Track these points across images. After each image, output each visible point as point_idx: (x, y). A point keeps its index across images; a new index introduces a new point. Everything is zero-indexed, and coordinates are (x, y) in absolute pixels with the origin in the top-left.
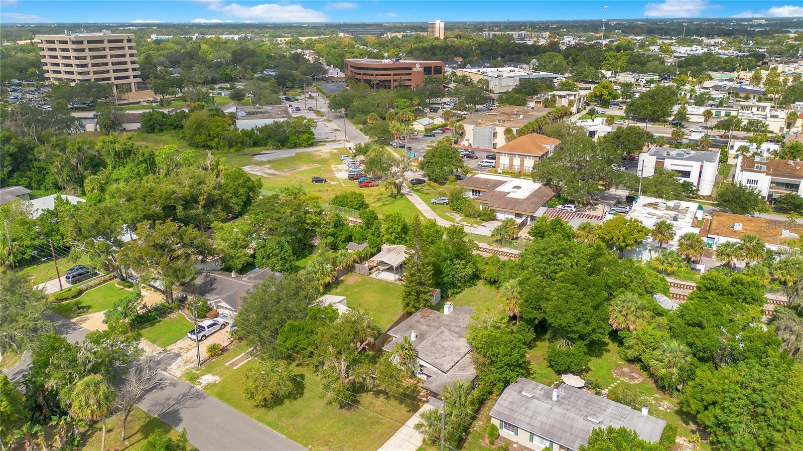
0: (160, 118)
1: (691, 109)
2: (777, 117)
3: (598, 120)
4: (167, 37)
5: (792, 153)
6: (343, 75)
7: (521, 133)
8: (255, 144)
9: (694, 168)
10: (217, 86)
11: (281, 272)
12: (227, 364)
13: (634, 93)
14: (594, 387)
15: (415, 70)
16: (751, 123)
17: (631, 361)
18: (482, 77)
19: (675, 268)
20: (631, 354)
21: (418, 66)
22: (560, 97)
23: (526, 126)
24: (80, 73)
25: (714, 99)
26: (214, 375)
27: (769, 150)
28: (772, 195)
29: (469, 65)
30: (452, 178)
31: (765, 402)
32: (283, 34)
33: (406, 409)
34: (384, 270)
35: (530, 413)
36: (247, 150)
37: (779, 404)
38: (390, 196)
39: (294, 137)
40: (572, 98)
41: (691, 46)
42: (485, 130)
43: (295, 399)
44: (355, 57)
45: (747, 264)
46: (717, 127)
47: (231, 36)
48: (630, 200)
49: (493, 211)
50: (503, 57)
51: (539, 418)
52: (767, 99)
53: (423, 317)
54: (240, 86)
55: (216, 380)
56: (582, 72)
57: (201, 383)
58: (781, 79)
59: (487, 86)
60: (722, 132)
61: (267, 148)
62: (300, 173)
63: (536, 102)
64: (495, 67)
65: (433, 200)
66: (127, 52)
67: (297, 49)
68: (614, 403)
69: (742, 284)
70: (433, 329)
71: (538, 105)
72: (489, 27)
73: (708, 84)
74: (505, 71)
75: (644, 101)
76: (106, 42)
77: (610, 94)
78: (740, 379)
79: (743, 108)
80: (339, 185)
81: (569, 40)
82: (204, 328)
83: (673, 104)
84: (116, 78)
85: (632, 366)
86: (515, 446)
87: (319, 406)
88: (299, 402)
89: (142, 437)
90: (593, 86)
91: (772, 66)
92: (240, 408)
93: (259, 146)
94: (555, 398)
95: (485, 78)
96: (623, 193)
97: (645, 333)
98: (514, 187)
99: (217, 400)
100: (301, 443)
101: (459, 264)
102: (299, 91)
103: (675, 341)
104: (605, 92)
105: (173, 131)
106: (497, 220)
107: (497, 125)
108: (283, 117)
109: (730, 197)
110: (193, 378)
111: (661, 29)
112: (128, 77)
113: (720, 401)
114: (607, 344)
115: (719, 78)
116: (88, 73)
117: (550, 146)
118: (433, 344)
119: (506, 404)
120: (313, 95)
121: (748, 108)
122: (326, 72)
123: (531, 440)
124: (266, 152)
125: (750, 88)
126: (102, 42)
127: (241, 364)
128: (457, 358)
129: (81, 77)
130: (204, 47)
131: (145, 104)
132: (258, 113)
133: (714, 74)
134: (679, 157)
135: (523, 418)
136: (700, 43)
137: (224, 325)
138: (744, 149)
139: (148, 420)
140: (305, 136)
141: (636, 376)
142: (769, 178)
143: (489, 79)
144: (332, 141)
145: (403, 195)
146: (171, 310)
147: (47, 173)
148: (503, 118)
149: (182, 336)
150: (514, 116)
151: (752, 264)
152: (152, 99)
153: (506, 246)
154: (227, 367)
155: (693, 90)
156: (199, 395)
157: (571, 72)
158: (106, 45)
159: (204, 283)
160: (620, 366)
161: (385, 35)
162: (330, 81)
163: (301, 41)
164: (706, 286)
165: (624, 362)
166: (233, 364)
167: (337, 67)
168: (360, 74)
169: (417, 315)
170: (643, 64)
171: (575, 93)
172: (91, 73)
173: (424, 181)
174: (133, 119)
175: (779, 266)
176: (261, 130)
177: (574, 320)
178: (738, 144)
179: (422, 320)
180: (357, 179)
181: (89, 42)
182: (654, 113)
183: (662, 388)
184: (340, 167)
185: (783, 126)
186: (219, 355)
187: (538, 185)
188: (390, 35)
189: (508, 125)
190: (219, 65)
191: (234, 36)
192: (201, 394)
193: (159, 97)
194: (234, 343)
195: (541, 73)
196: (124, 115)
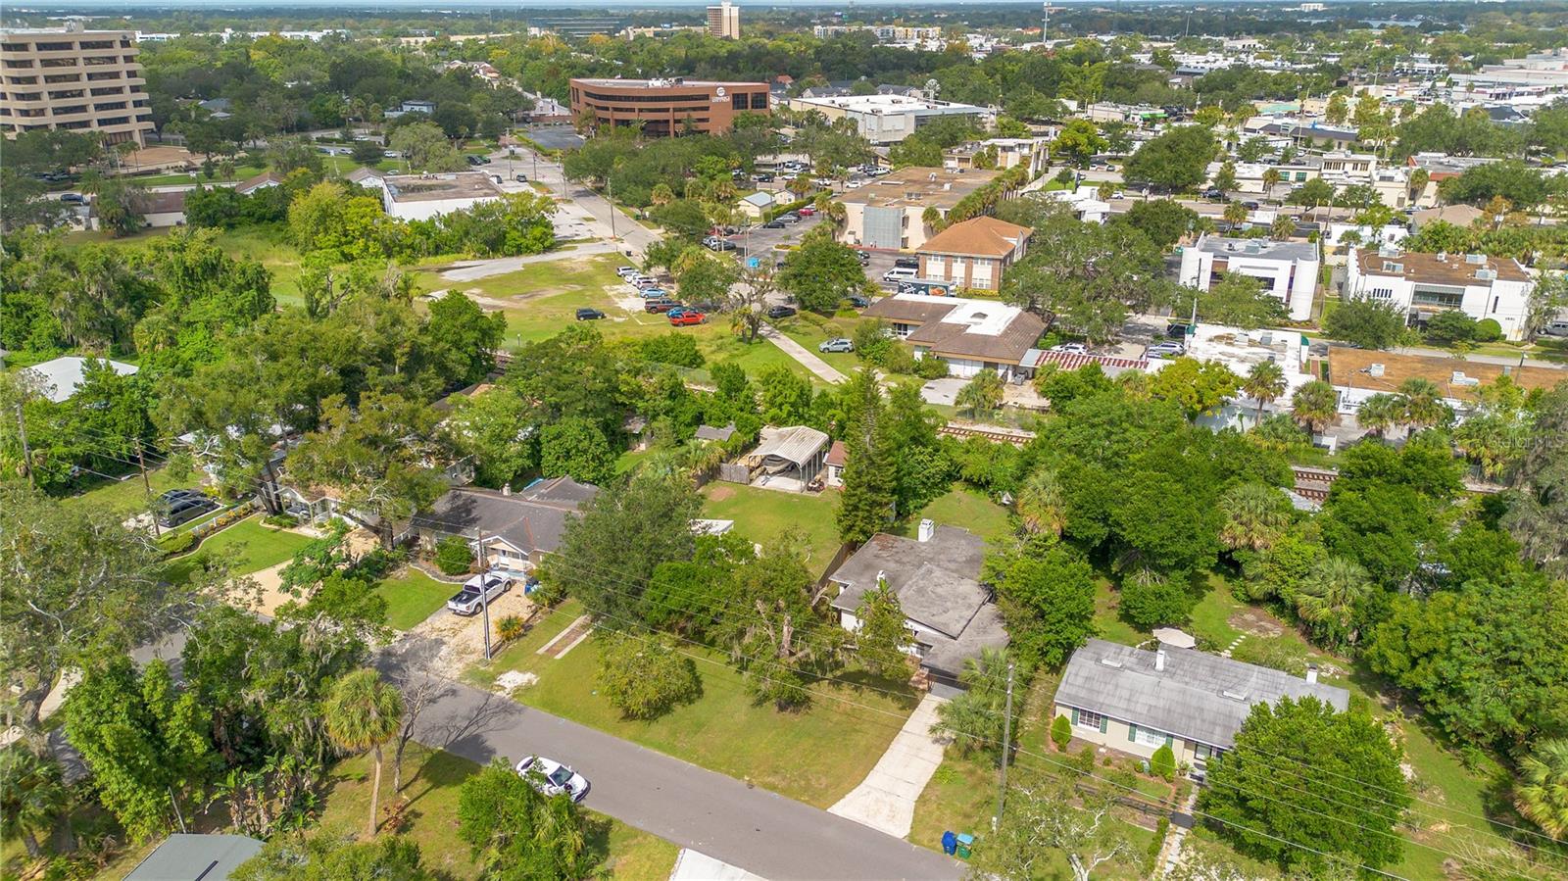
0: (226, 200)
1: (1242, 169)
2: (1391, 179)
3: (1084, 191)
4: (165, 36)
5: (1436, 242)
6: (565, 112)
7: (955, 216)
8: (437, 250)
9: (1280, 270)
10: (315, 135)
11: (593, 483)
12: (541, 651)
13: (1131, 141)
14: (1208, 645)
15: (715, 100)
16: (1352, 190)
17: (1253, 602)
18: (842, 113)
19: (1289, 445)
20: (1256, 589)
21: (721, 92)
22: (1004, 149)
23: (962, 204)
24: (25, 113)
25: (1272, 150)
26: (523, 671)
27: (1392, 238)
28: (1416, 316)
29: (808, 92)
30: (845, 303)
31: (1520, 642)
32: (410, 30)
33: (895, 705)
34: (774, 474)
35: (1126, 694)
36: (423, 262)
37: (1541, 643)
38: (740, 340)
39: (515, 234)
40: (1026, 151)
41: (1204, 54)
42: (887, 213)
43: (691, 702)
44: (583, 76)
45: (1411, 431)
46: (1292, 199)
47: (303, 34)
48: (1177, 332)
49: (943, 360)
50: (869, 75)
51: (1143, 699)
52: (1362, 148)
53: (884, 548)
54: (362, 134)
55: (530, 681)
56: (1026, 104)
57: (503, 688)
58: (1382, 111)
59: (855, 131)
60: (1301, 209)
61: (462, 256)
62: (545, 301)
63: (960, 160)
64: (859, 93)
65: (823, 346)
66: (121, 66)
67: (451, 60)
68: (1257, 668)
69: (1424, 462)
70: (908, 567)
71: (964, 166)
72: (820, 18)
73: (1254, 123)
74: (883, 101)
75: (1157, 155)
76: (77, 46)
77: (1091, 143)
78: (1472, 609)
79: (1328, 164)
80: (631, 322)
81: (979, 44)
82: (478, 590)
83: (1209, 159)
84: (101, 122)
85: (1259, 611)
86: (1102, 750)
87: (740, 708)
88: (699, 707)
89: (429, 785)
90: (1052, 129)
91: (1358, 89)
92: (595, 723)
93: (447, 253)
94: (1160, 666)
95: (850, 115)
96: (1161, 321)
97: (1287, 551)
98: (975, 315)
99: (545, 714)
100: (728, 773)
101: (922, 454)
102: (485, 143)
103: (1338, 560)
104: (1082, 139)
105: (256, 227)
106: (951, 377)
107: (909, 204)
108: (486, 195)
109: (1355, 320)
110: (489, 680)
111: (1142, 22)
112: (125, 120)
113: (1442, 647)
114: (1206, 577)
115: (1268, 112)
116: (41, 112)
117: (1015, 239)
118: (921, 591)
119: (1080, 681)
120: (518, 150)
121: (1337, 164)
122: (531, 105)
123: (1132, 738)
124: (462, 264)
125: (1331, 128)
126: (68, 46)
127: (568, 649)
128: (968, 614)
129: (27, 121)
130: (257, 56)
131: (172, 173)
132: (430, 188)
133: (1261, 105)
134: (1251, 252)
135: (1115, 702)
136: (1218, 48)
137: (510, 584)
138: (1353, 237)
139: (427, 756)
140: (538, 231)
141: (1269, 626)
142: (1411, 284)
143: (857, 116)
144: (586, 241)
145: (762, 338)
146: (394, 564)
147: (35, 316)
148: (914, 189)
149: (435, 607)
150: (933, 186)
151: (1420, 430)
152: (183, 164)
153: (983, 422)
154: (541, 657)
155: (1232, 135)
156: (506, 708)
157: (1003, 104)
158: (77, 52)
159: (452, 509)
160: (1237, 611)
161: (623, 32)
162: (541, 125)
163: (454, 43)
164: (1362, 470)
165: (1242, 606)
166: (552, 651)
167: (549, 96)
168: (607, 109)
169: (872, 548)
170: (1132, 87)
171: (1030, 142)
172: (49, 112)
173: (793, 312)
174: (168, 205)
175: (1466, 431)
176: (449, 221)
177: (1172, 533)
178: (1338, 230)
179: (884, 554)
180: (664, 310)
181: (41, 47)
182: (1177, 175)
183: (1321, 643)
184: (621, 288)
185: (1402, 195)
186: (519, 636)
187: (1015, 311)
188: (632, 33)
189: (928, 202)
190: (304, 94)
191: (310, 34)
192: (512, 705)
193: (199, 160)
194: (539, 614)
195: (953, 105)
196: (148, 197)
